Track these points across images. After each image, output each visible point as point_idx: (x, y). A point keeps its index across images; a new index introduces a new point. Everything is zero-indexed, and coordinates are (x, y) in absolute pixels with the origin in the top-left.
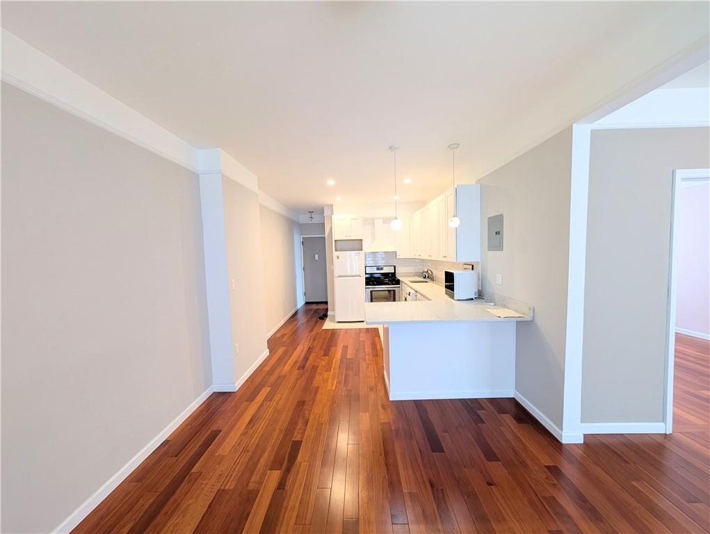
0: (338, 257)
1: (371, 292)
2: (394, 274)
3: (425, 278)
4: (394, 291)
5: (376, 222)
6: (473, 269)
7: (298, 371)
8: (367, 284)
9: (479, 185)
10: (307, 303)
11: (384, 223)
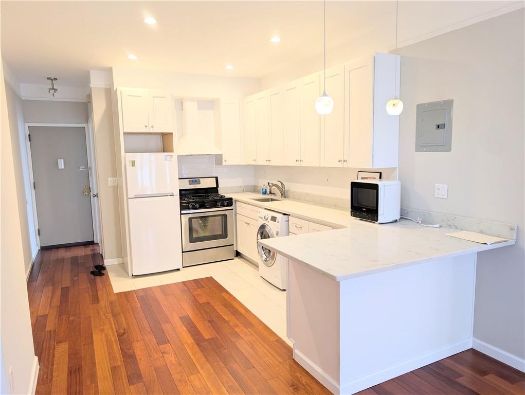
0: (133, 164)
1: (190, 220)
2: (215, 190)
3: (265, 193)
4: (225, 216)
5: (187, 105)
6: (380, 178)
7: (132, 387)
8: (182, 208)
9: (399, 57)
10: (44, 249)
11: (199, 108)
